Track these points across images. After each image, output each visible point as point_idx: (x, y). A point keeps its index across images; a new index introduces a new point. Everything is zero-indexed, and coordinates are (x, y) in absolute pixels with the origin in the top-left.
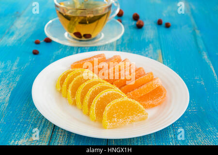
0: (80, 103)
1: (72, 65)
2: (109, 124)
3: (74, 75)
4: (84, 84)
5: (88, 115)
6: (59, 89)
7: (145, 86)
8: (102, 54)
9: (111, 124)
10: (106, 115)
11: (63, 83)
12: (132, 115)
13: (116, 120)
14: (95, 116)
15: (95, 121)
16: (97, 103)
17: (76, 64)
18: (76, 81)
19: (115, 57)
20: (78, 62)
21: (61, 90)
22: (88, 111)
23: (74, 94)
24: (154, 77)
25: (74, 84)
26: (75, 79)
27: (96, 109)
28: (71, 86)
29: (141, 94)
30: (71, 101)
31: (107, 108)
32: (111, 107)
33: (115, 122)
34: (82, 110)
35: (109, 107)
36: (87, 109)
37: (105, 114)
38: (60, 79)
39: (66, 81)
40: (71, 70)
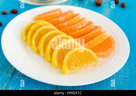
0: (43, 52)
1: (35, 18)
2: (68, 71)
3: (37, 27)
4: (45, 36)
5: (51, 62)
6: (25, 39)
7: (97, 38)
8: (59, 9)
9: (70, 71)
10: (66, 63)
11: (27, 34)
12: (87, 62)
13: (73, 67)
14: (56, 63)
15: (57, 67)
16: (58, 52)
17: (39, 17)
18: (39, 32)
19: (70, 11)
20: (40, 15)
21: (26, 40)
22: (50, 59)
23: (37, 44)
24: (102, 31)
25: (37, 36)
26: (38, 31)
27: (57, 58)
28: (34, 36)
29: (95, 44)
30: (36, 50)
31: (67, 57)
32: (70, 56)
33: (73, 69)
34: (44, 57)
35: (69, 56)
36: (49, 57)
37: (65, 61)
38: (25, 30)
39: (30, 32)
40: (34, 22)
